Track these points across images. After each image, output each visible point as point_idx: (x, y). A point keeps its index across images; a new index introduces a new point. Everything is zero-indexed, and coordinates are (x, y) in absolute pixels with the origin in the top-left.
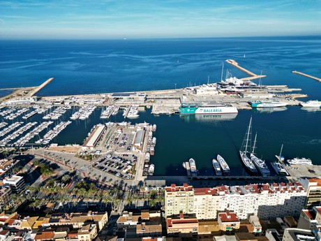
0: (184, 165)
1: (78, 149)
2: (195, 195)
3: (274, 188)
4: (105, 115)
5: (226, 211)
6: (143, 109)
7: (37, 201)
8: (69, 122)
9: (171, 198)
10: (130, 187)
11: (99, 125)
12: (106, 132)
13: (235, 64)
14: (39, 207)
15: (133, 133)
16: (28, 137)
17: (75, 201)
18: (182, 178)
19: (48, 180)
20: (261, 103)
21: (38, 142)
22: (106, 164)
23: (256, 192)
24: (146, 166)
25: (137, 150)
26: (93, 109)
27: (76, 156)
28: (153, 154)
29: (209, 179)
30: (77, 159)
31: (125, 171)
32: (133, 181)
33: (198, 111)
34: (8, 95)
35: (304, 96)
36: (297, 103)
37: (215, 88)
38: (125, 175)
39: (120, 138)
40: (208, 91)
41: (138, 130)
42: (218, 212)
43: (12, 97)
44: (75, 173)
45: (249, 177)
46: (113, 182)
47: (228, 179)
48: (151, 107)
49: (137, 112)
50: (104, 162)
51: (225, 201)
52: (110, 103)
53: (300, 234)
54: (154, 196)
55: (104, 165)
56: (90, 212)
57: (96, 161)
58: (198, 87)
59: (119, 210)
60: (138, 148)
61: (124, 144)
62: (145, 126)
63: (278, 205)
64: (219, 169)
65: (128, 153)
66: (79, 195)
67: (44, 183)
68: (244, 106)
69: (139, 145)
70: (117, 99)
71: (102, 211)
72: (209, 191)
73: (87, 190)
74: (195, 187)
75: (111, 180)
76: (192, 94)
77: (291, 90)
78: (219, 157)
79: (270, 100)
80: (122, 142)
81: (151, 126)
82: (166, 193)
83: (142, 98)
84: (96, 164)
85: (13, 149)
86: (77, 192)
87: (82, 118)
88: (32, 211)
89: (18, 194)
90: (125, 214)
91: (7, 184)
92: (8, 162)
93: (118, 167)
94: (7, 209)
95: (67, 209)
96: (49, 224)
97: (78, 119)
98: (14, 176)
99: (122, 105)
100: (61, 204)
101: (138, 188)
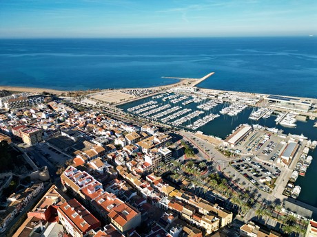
1: (219, 142)
4: (254, 116)
6: (303, 119)
7: (176, 175)
8: (218, 116)
11: (246, 125)
12: (251, 134)
14: (177, 180)
15: (283, 143)
16: (183, 120)
17: (206, 189)
19: (188, 160)
21: (189, 126)
22: (243, 166)
24: (291, 185)
25: (283, 164)
26: (244, 107)
27: (216, 148)
28: (303, 175)
30: (216, 151)
31: (262, 181)
32: (269, 195)
38: (261, 185)
39: (265, 145)
41: (289, 142)
43: (179, 85)
44: (211, 163)
46: (245, 186)
48: (316, 118)
49: (294, 120)
50: (242, 163)
52: (263, 105)
54: (291, 222)
55: (240, 166)
56: (216, 205)
57: (234, 159)
59: (246, 217)
60: (284, 161)
61: (269, 152)
62: (301, 140)
65: (270, 162)
66: (210, 184)
67: (184, 163)
69: (287, 159)
70: (274, 101)
71: (227, 210)
73: (219, 183)
75: (244, 183)
80: (266, 149)
81: (310, 141)
82: (310, 227)
83: (307, 106)
84: (232, 163)
85: (170, 126)
86: (209, 181)
87: (230, 114)
88: (172, 182)
89: (165, 163)
90: (251, 224)
91: (160, 153)
92: (164, 136)
93: (255, 174)
94: (156, 172)
95: (197, 193)
96: (181, 198)
97: (226, 114)
98: (166, 148)
99: (277, 109)
100: (193, 186)
101: (273, 205)
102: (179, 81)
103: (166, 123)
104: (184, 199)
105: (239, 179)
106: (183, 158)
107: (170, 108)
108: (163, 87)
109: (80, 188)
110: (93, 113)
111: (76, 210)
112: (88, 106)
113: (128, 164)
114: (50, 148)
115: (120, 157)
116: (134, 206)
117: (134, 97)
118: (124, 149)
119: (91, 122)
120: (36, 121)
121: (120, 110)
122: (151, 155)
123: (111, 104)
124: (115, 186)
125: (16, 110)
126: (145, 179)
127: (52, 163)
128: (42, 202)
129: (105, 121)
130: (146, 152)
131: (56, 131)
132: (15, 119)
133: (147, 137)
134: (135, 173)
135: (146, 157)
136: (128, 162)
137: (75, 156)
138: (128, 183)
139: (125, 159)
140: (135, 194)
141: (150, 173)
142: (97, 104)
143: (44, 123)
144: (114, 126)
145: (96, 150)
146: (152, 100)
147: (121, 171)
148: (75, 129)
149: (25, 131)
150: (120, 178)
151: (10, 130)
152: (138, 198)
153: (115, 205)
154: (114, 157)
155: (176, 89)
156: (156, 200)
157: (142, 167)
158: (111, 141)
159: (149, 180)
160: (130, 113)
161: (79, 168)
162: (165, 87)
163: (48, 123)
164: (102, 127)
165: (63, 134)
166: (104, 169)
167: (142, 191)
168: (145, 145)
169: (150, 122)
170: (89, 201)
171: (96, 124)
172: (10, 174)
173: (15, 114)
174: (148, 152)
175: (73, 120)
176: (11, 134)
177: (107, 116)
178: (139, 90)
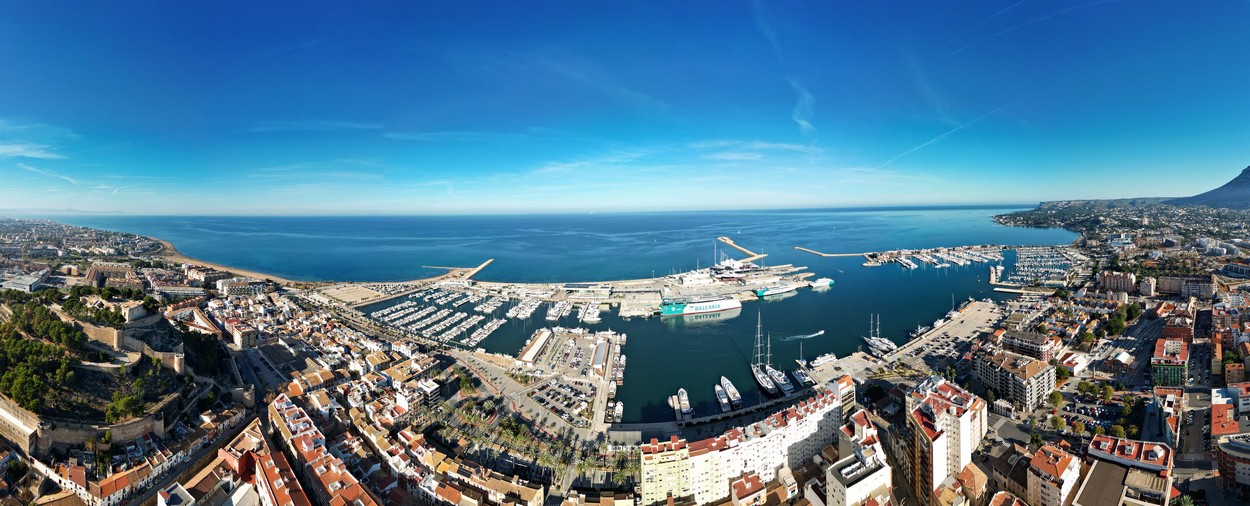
0: (670, 402)
1: (510, 362)
2: (692, 455)
3: (801, 410)
4: (552, 314)
5: (743, 475)
6: (606, 308)
7: (448, 429)
8: (504, 321)
9: (652, 467)
10: (584, 443)
11: (544, 330)
12: (553, 342)
13: (730, 242)
14: (448, 439)
15: (592, 346)
16: (455, 332)
17: (497, 449)
18: (667, 426)
19: (466, 400)
20: (768, 290)
21: (464, 342)
22: (548, 395)
23: (781, 425)
24: (611, 405)
25: (597, 376)
26: (538, 304)
27: (506, 373)
28: (621, 383)
29: (712, 421)
30: (507, 378)
31: (576, 412)
32: (589, 431)
33: (687, 310)
34: (444, 274)
35: (812, 274)
36: (806, 284)
37: (708, 275)
38: (576, 419)
39: (572, 355)
40: (699, 279)
41: (598, 342)
42: (731, 480)
43: (447, 277)
44: (501, 400)
45: (769, 403)
46: (556, 429)
47: (740, 415)
48: (619, 304)
49: (598, 313)
50: (546, 391)
51: (740, 456)
52: (560, 298)
53: (845, 467)
54: (622, 463)
55: (545, 397)
56: (516, 477)
57: (532, 387)
58: (684, 274)
59: (563, 487)
60: (598, 372)
61: (578, 364)
62: (610, 337)
63: (812, 435)
64: (725, 401)
65: (582, 379)
66: (503, 439)
67: (459, 405)
68: (748, 296)
69: (599, 367)
70: (571, 291)
71: (534, 482)
72: (714, 445)
73: (516, 435)
74: (689, 441)
75: (554, 424)
76: (676, 284)
77: (797, 269)
78: (725, 380)
79: (777, 285)
80: (574, 360)
81: (619, 336)
82: (643, 456)
83: (606, 292)
84: (533, 393)
85: (436, 343)
86: (500, 434)
87: (521, 316)
88: (440, 443)
89: (429, 408)
90: (573, 496)
91: (421, 389)
92: (428, 360)
93: (566, 403)
94: (415, 424)
95: (484, 461)
96: (456, 476)
97: (515, 318)
98: (430, 381)
99: (577, 301)
100: (476, 448)
101: (597, 446)
102: (448, 272)
103: (430, 338)
104: (462, 477)
105: (545, 419)
106: (458, 397)
107: (435, 312)
108: (425, 281)
109: (292, 437)
110: (324, 316)
111: (282, 474)
112: (317, 304)
113: (367, 407)
114: (262, 359)
115: (356, 393)
116: (375, 492)
117: (383, 295)
118: (364, 379)
119: (319, 330)
120: (253, 318)
121: (360, 314)
122: (407, 393)
123: (349, 304)
124: (345, 444)
125: (234, 297)
126: (396, 438)
127: (261, 381)
128: (239, 440)
129: (338, 331)
130: (399, 388)
131: (272, 336)
132: (231, 308)
133: (400, 361)
134: (378, 424)
135: (398, 396)
136: (368, 402)
137: (291, 379)
138: (367, 444)
139: (364, 398)
140: (377, 467)
141: (405, 426)
142: (330, 302)
143: (260, 322)
144: (351, 340)
145: (322, 376)
146: (407, 300)
147: (357, 418)
148: (297, 338)
149: (238, 328)
150: (355, 431)
151: (223, 323)
152: (384, 475)
153: (342, 483)
154: (347, 392)
155: (444, 283)
156: (413, 482)
157: (392, 414)
158: (344, 364)
159: (403, 439)
160: (375, 319)
161: (294, 400)
162: (428, 280)
163: (265, 322)
164: (333, 339)
165: (281, 342)
166: (330, 410)
167: (392, 461)
168: (398, 375)
169: (405, 336)
170: (302, 465)
171: (326, 333)
172: (211, 381)
173: (231, 302)
174: (403, 387)
175: (295, 323)
176: (222, 328)
177: (342, 322)
178: (391, 285)
